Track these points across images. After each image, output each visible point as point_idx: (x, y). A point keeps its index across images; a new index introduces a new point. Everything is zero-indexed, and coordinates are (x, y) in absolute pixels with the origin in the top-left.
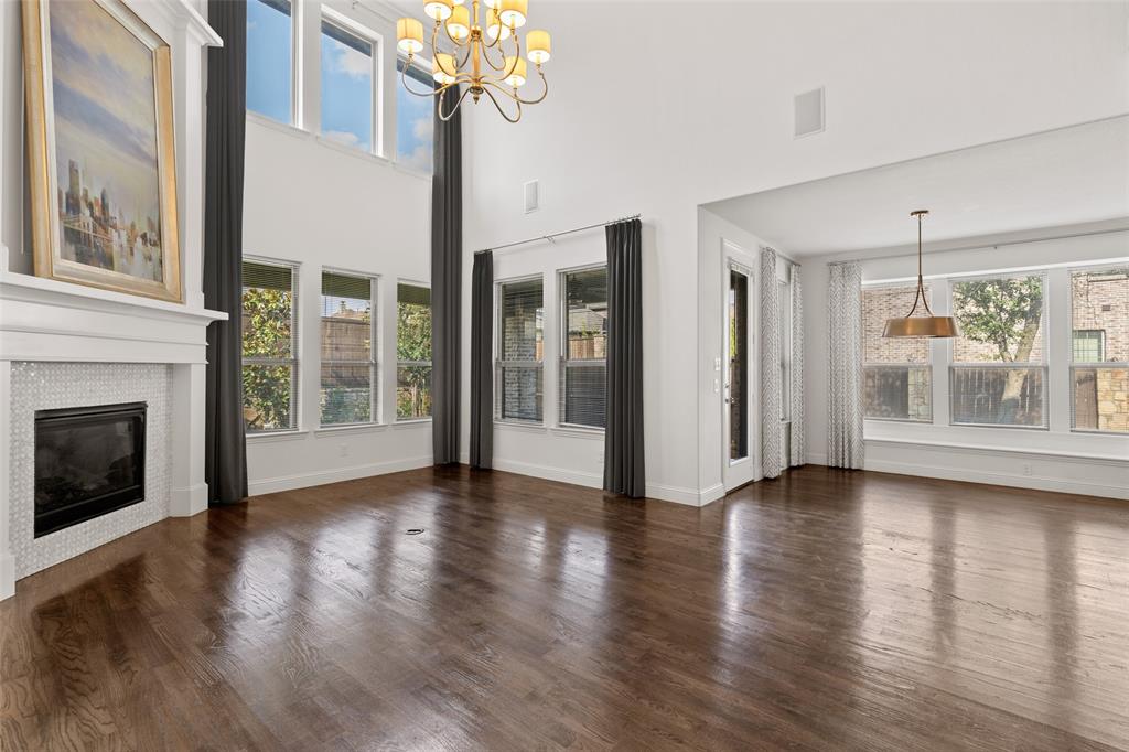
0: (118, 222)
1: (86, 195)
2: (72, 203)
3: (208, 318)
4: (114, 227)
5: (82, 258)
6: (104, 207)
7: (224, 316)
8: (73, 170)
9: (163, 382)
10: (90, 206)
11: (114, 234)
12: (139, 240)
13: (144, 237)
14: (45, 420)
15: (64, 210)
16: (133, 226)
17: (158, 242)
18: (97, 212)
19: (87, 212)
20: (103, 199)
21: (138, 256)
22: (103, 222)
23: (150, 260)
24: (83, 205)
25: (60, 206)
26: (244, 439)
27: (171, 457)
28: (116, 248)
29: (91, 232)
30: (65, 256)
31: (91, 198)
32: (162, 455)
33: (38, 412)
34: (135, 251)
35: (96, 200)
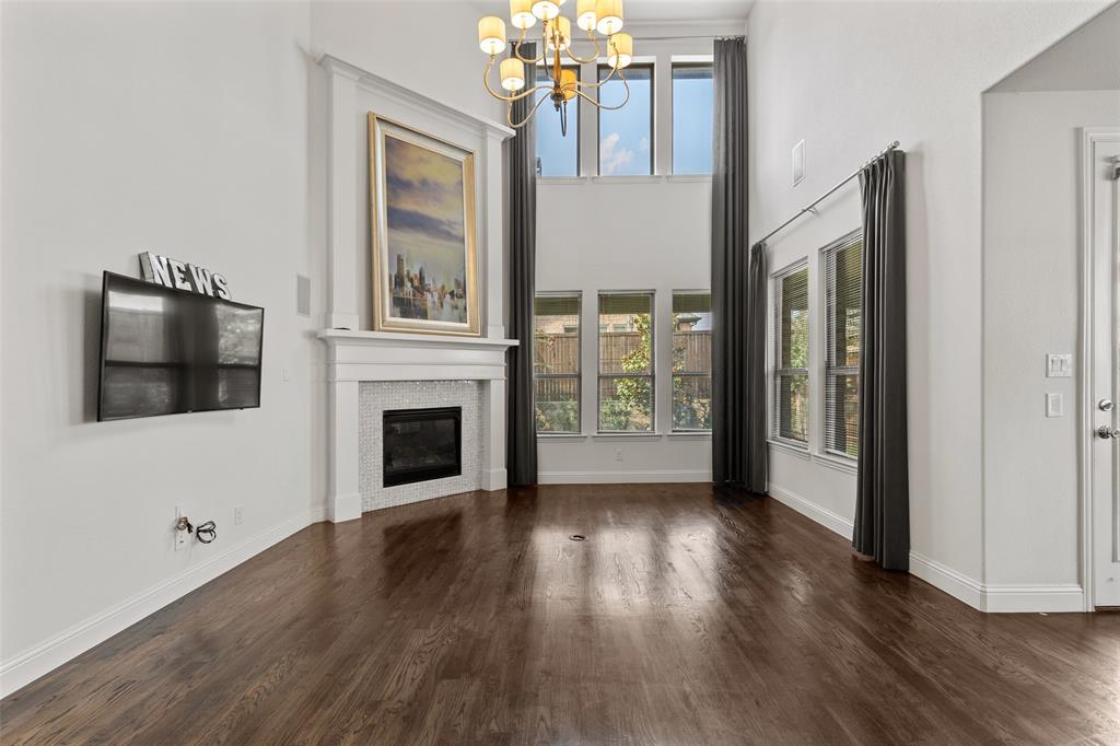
0: (432, 287)
1: (408, 274)
2: (398, 281)
3: (505, 346)
4: (428, 291)
5: (405, 314)
6: (422, 279)
7: (516, 343)
8: (400, 260)
9: (475, 393)
10: (411, 281)
11: (428, 296)
12: (448, 296)
13: (452, 294)
14: (390, 417)
15: (393, 286)
16: (443, 287)
17: (463, 296)
18: (416, 283)
19: (409, 285)
20: (420, 274)
21: (447, 307)
22: (421, 288)
23: (457, 308)
24: (406, 280)
25: (390, 284)
26: (536, 438)
27: (482, 447)
28: (429, 304)
29: (411, 297)
30: (393, 315)
31: (412, 275)
32: (475, 445)
33: (385, 412)
34: (444, 304)
35: (416, 276)
